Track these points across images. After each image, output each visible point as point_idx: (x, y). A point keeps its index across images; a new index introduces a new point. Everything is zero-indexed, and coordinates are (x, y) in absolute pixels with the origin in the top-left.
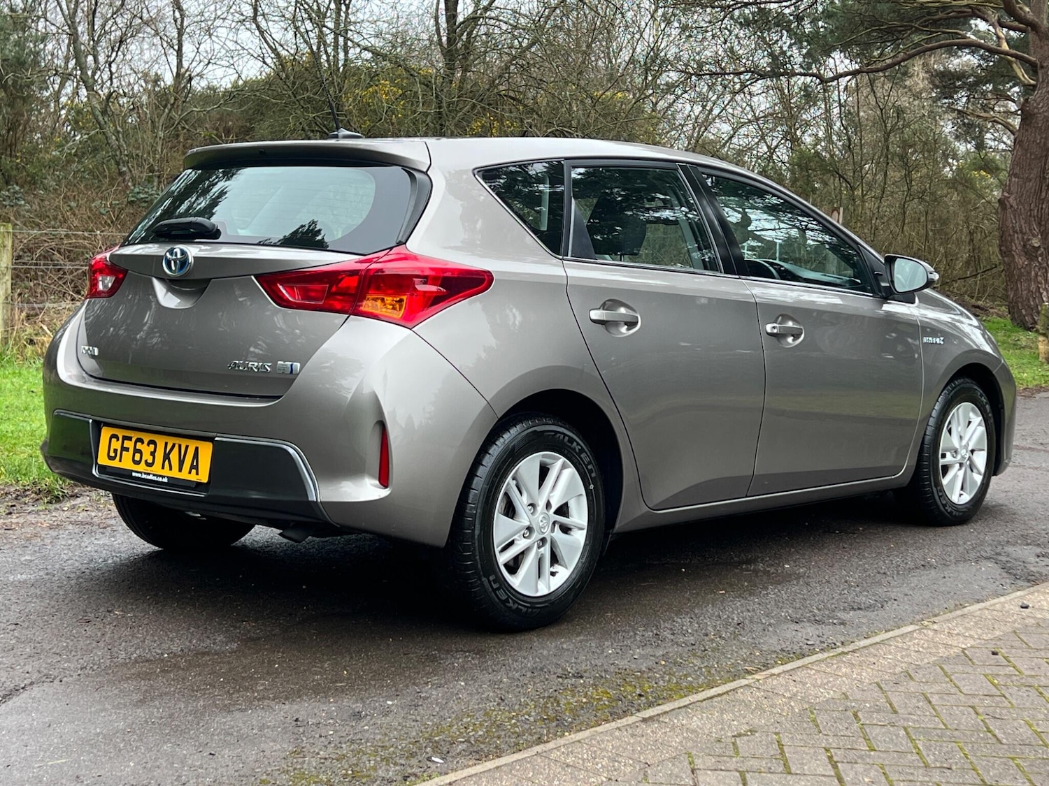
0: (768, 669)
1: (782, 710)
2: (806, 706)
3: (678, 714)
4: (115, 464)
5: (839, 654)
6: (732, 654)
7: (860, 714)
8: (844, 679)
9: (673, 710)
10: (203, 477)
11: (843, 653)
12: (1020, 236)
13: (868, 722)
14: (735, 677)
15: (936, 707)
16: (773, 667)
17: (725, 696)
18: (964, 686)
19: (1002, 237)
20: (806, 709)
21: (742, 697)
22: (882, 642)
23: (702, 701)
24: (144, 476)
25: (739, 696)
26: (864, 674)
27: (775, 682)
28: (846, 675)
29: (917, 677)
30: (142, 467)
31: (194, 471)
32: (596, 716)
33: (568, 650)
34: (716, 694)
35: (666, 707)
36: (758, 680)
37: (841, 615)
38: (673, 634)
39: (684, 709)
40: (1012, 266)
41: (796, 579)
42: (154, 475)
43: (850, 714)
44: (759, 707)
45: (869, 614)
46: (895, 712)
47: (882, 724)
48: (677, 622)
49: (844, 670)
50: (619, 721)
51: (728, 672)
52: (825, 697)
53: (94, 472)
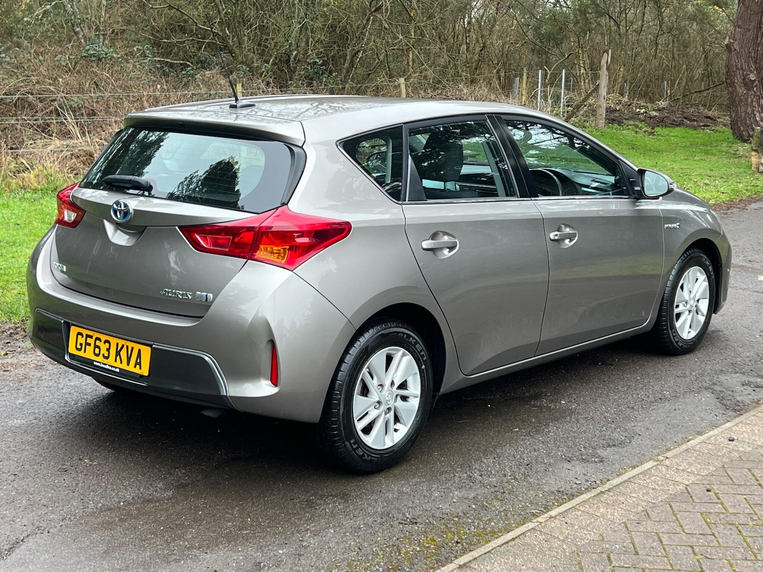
0: (548, 511)
1: (557, 553)
2: (574, 548)
3: (484, 559)
4: (81, 354)
5: (599, 494)
6: (523, 497)
7: (612, 556)
8: (602, 519)
9: (481, 555)
10: (145, 371)
11: (602, 492)
12: (741, 72)
13: (617, 565)
14: (524, 521)
15: (666, 547)
16: (552, 509)
17: (517, 540)
18: (686, 525)
19: (727, 73)
20: (574, 552)
21: (529, 541)
22: (628, 481)
23: (501, 546)
24: (102, 366)
25: (527, 540)
26: (616, 514)
27: (553, 525)
28: (603, 515)
29: (653, 515)
30: (100, 359)
31: (138, 366)
32: (426, 564)
33: (407, 493)
34: (510, 538)
35: (475, 554)
36: (541, 523)
37: (600, 452)
38: (481, 475)
39: (487, 555)
40: (735, 95)
41: (569, 415)
42: (109, 366)
43: (604, 556)
44: (541, 551)
45: (621, 450)
46: (637, 553)
47: (627, 566)
48: (484, 463)
49: (601, 510)
50: (443, 569)
51: (519, 515)
52: (588, 539)
53: (66, 358)
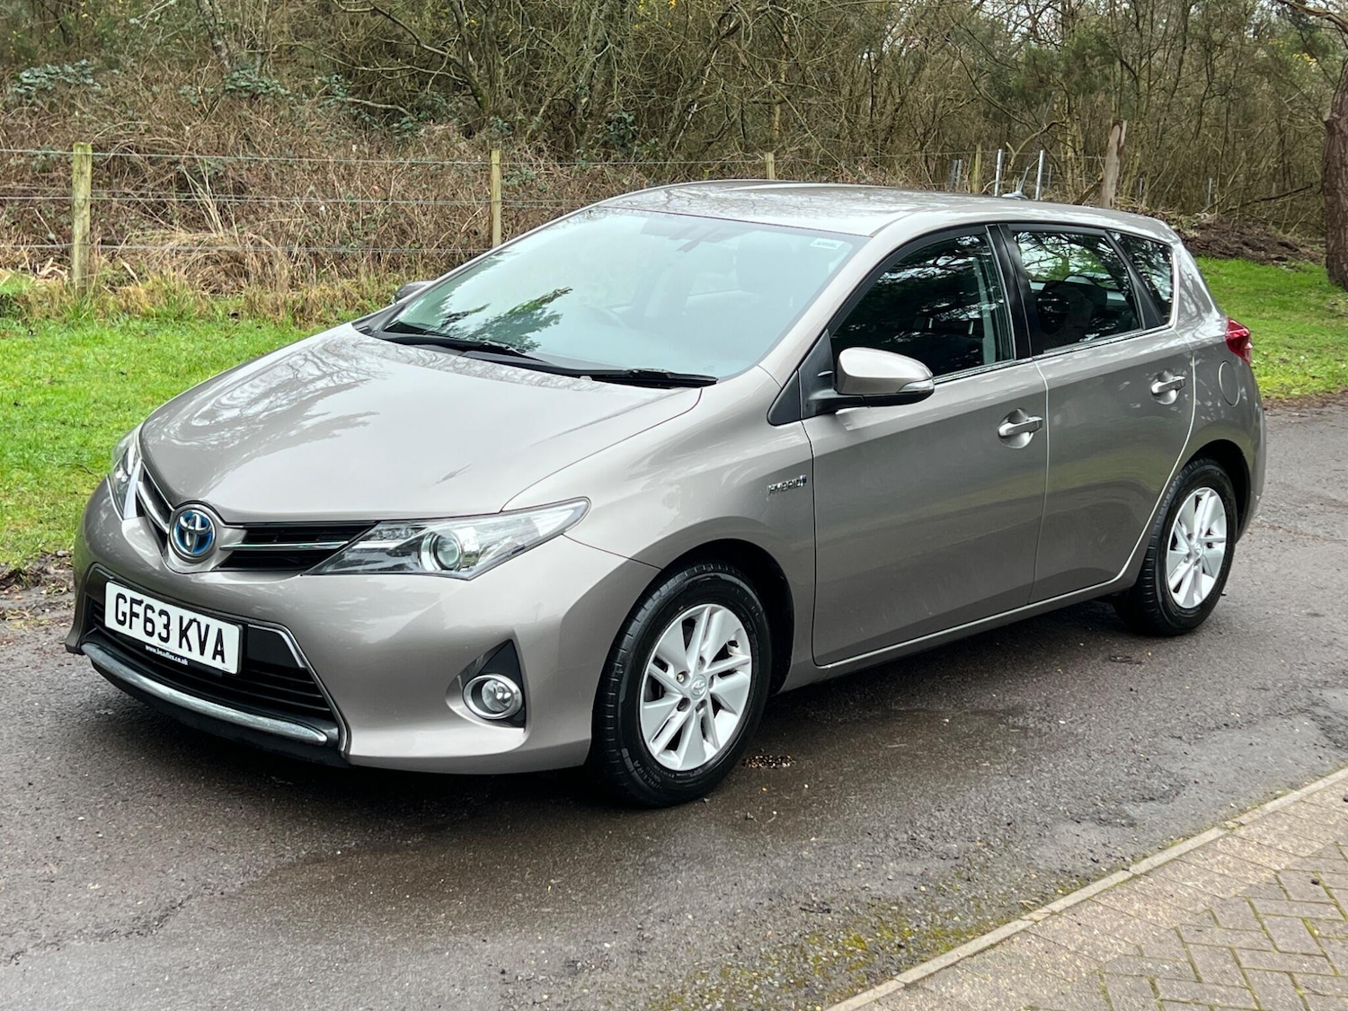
0: (1048, 902)
1: (1067, 973)
2: (1094, 967)
3: (946, 977)
5: (1130, 879)
6: (1004, 877)
7: (1158, 983)
8: (1138, 921)
9: (940, 970)
11: (1135, 876)
13: (1168, 997)
14: (1009, 917)
15: (1247, 972)
16: (1054, 900)
17: (998, 948)
18: (1279, 937)
20: (1095, 972)
21: (1018, 952)
22: (1179, 859)
23: (971, 956)
25: (1015, 948)
26: (1161, 913)
27: (1057, 926)
28: (1139, 915)
29: (1223, 920)
32: (850, 980)
33: (809, 860)
34: (988, 944)
35: (931, 966)
36: (1037, 922)
37: (1129, 809)
38: (932, 838)
39: (951, 969)
41: (1074, 745)
43: (1146, 981)
44: (1040, 968)
45: (1163, 808)
46: (1199, 980)
47: (1184, 1000)
48: (936, 817)
49: (1137, 906)
50: (878, 988)
51: (1000, 906)
52: (1116, 953)
